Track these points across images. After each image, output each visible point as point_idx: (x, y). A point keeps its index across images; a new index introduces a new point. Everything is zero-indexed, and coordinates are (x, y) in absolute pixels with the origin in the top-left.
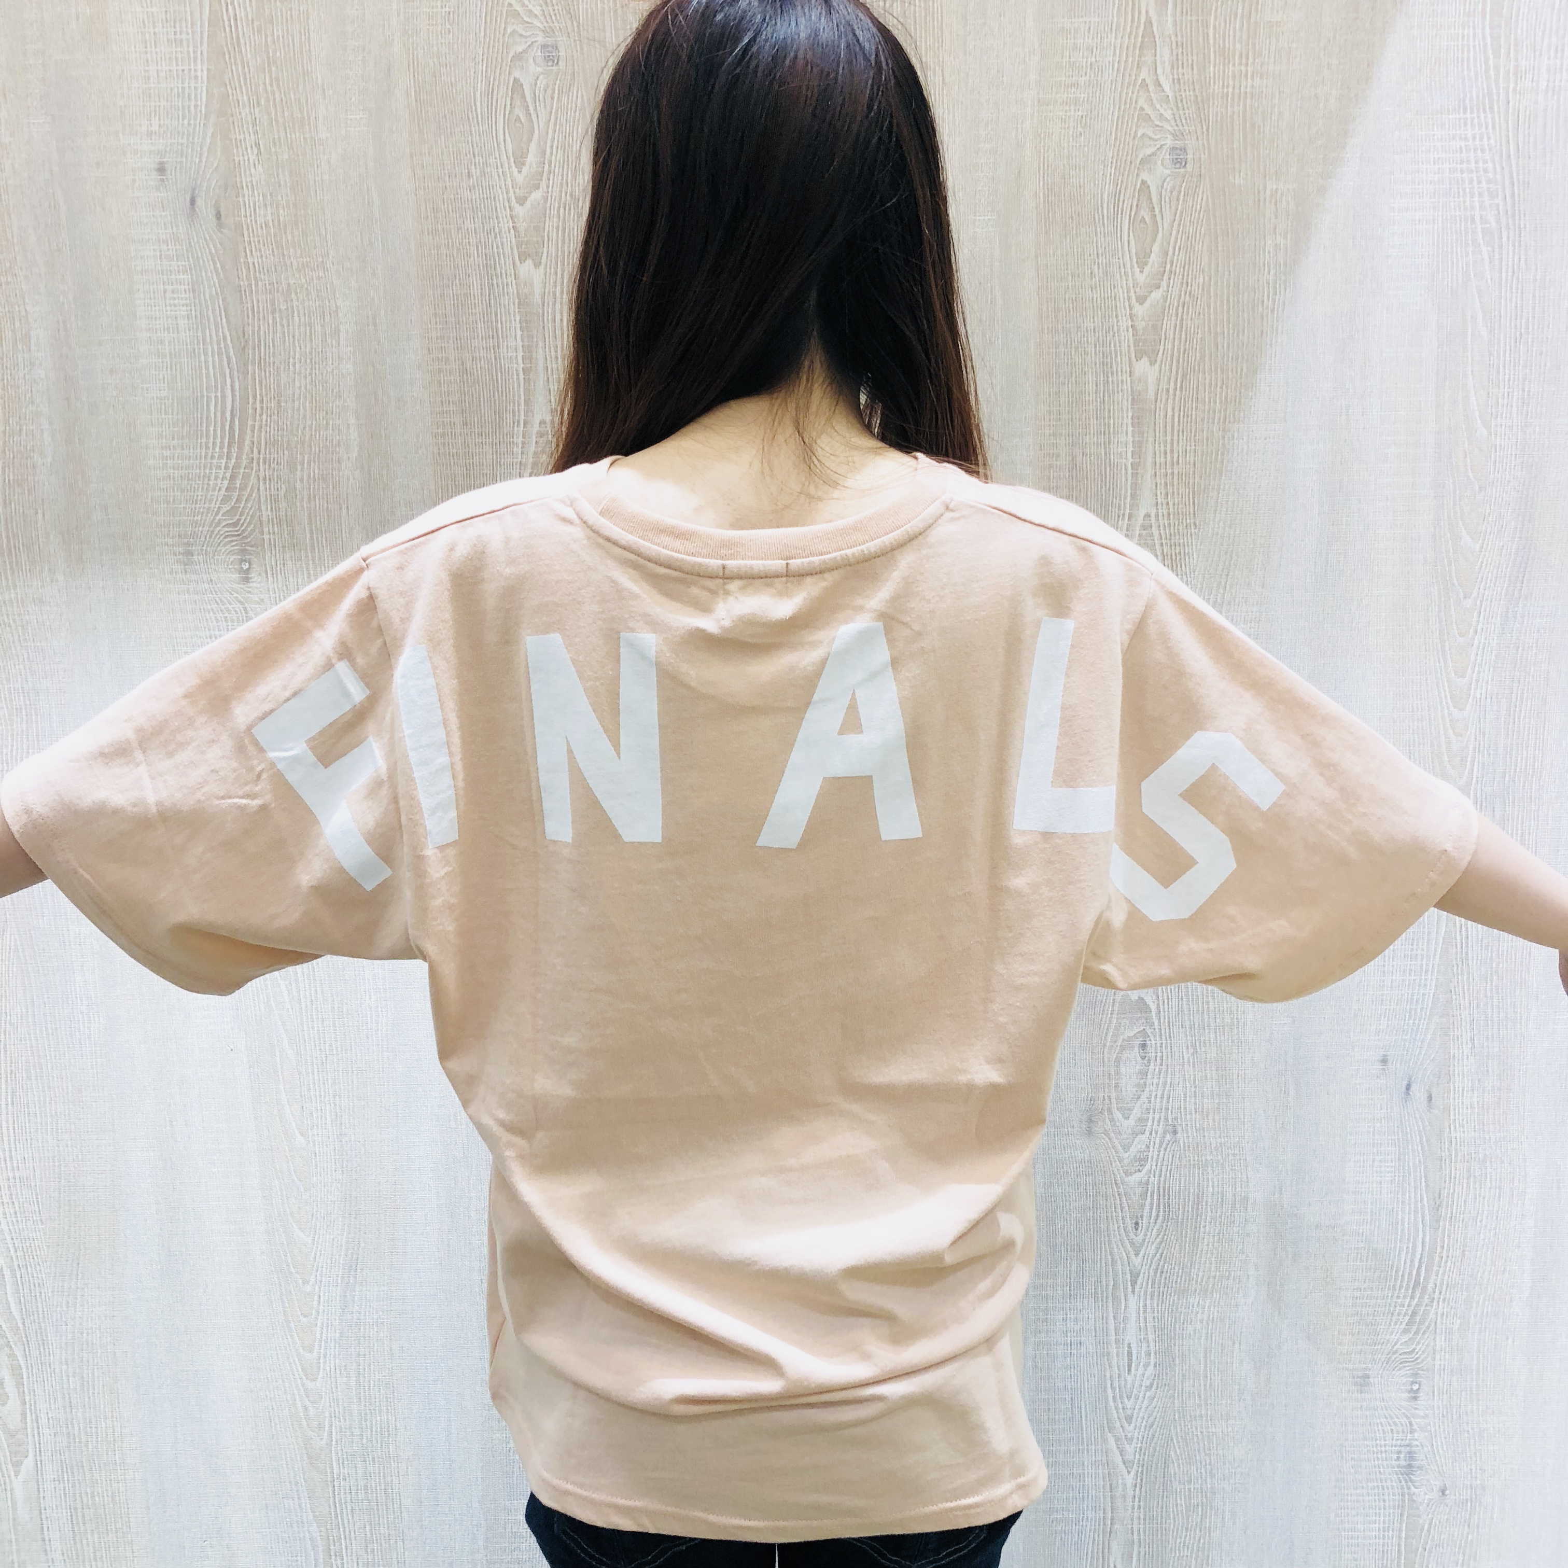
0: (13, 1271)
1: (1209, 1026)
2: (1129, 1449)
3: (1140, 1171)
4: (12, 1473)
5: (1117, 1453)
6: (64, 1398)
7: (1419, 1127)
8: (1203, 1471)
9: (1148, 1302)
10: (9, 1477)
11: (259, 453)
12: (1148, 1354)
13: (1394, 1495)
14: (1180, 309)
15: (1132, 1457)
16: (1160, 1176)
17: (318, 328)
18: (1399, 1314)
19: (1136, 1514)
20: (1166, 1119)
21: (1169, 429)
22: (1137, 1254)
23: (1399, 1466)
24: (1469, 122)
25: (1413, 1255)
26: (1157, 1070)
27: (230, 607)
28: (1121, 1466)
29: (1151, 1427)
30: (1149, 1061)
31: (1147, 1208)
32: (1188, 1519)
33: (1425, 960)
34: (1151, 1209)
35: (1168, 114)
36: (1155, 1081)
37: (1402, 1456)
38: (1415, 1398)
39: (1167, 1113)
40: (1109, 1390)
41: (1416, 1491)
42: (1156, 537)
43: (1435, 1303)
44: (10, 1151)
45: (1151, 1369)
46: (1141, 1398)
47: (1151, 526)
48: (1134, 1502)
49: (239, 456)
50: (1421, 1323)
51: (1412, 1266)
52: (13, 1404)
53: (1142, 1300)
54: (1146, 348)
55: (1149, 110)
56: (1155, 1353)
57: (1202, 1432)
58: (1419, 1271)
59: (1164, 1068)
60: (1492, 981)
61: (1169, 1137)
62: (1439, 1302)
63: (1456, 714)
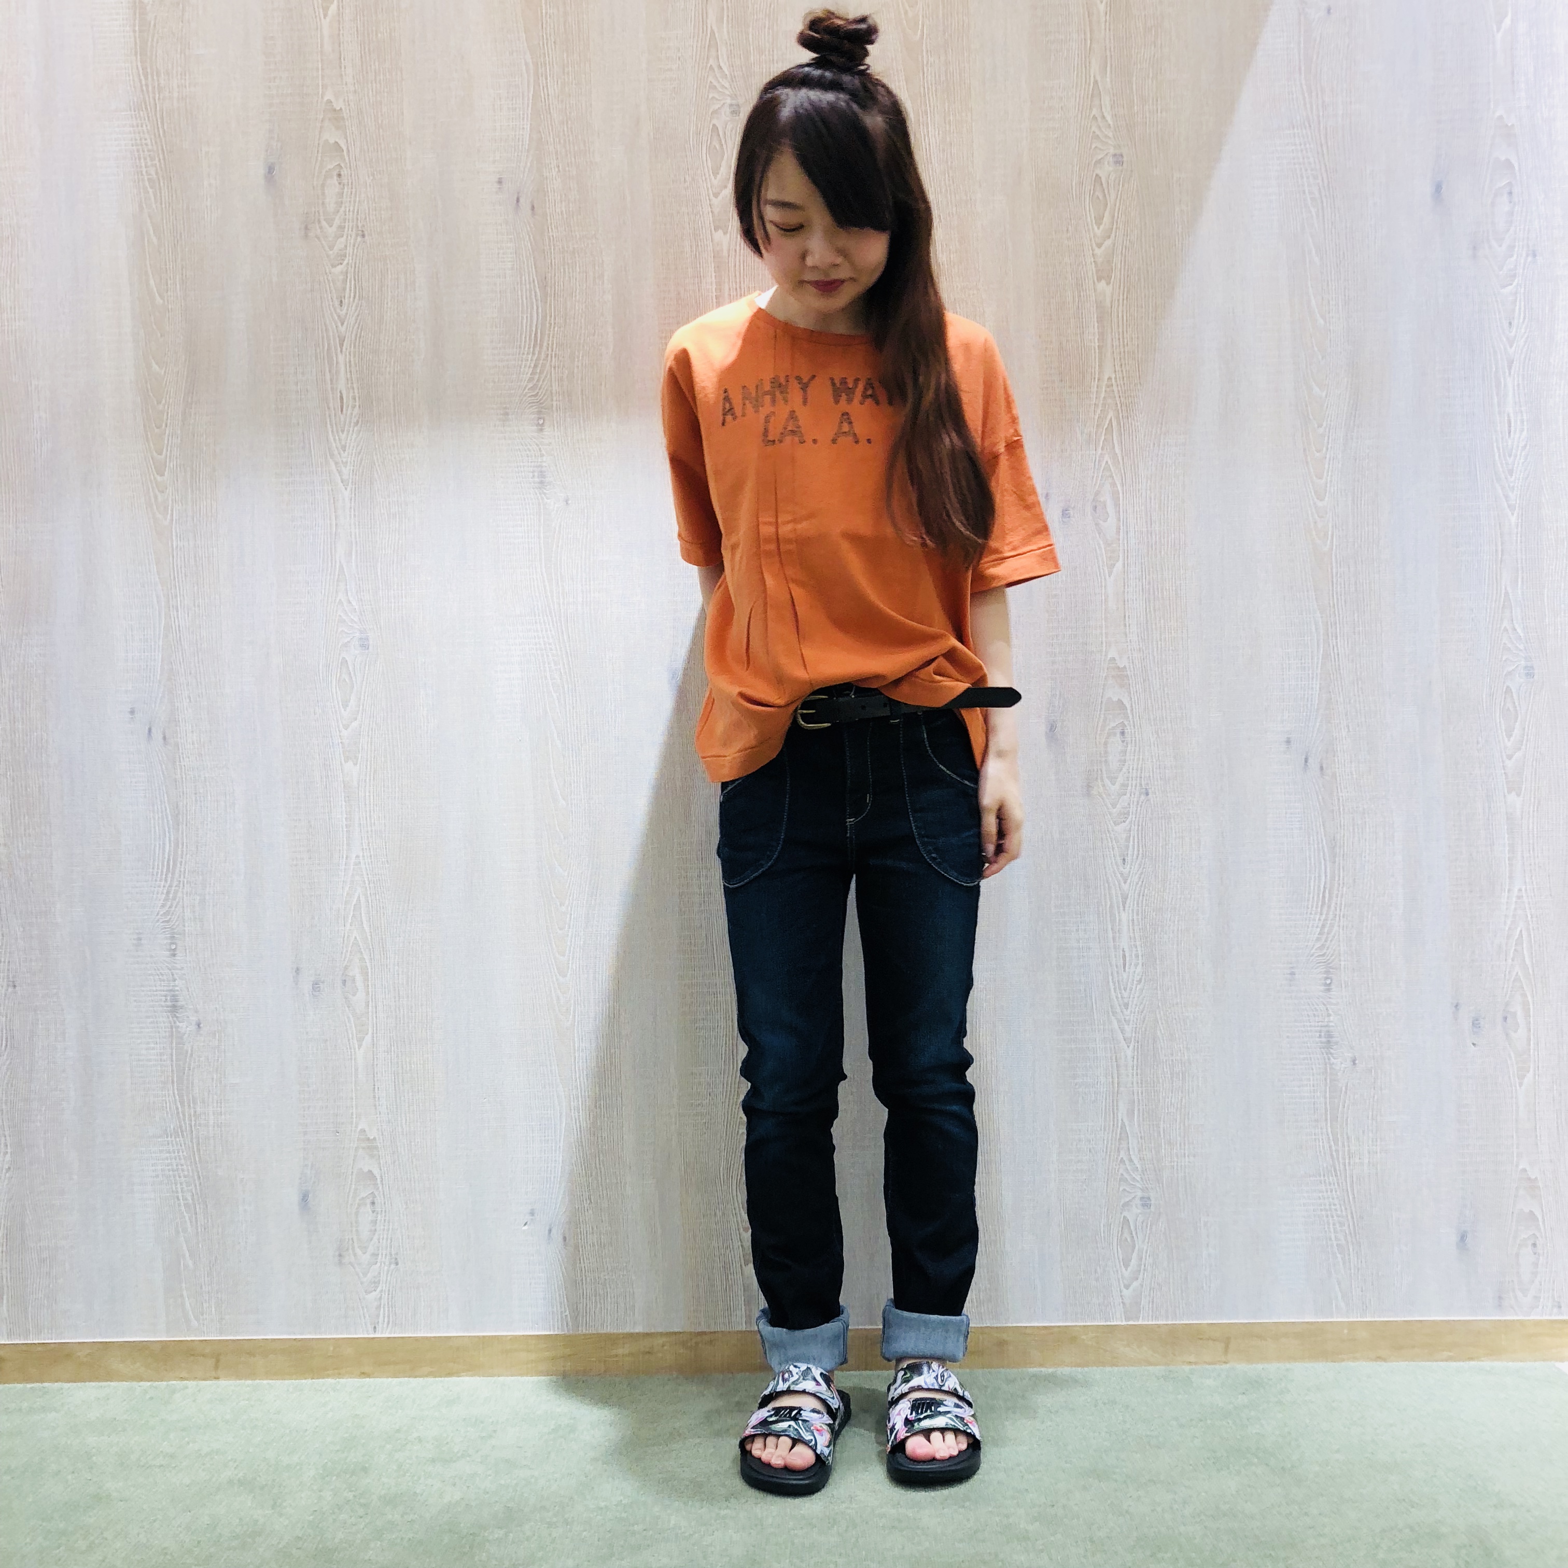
0: (367, 897)
1: (1166, 718)
2: (1128, 1028)
3: (1124, 822)
4: (357, 1046)
5: (1119, 1032)
6: (395, 990)
7: (1315, 789)
8: (1181, 1046)
9: (1136, 917)
10: (355, 1049)
11: (552, 351)
12: (1137, 956)
13: (1319, 1064)
14: (1124, 251)
15: (1130, 1035)
16: (1139, 826)
17: (591, 274)
18: (1313, 926)
19: (1135, 1080)
20: (1141, 785)
21: (1120, 325)
22: (1125, 883)
23: (1321, 1042)
24: (1297, 135)
25: (1319, 883)
26: (1133, 750)
27: (531, 448)
28: (1123, 1041)
29: (1142, 1011)
30: (1127, 744)
31: (1131, 848)
32: (1172, 1084)
33: (1311, 670)
34: (1134, 849)
35: (1110, 135)
36: (1132, 758)
37: (1323, 1034)
38: (1329, 990)
39: (1141, 780)
40: (1111, 984)
41: (1335, 1061)
43: (1337, 919)
45: (1140, 968)
46: (1134, 990)
47: (1112, 385)
48: (1133, 1070)
49: (540, 353)
50: (1328, 934)
51: (1319, 890)
52: (361, 995)
53: (1130, 915)
54: (1104, 274)
55: (1098, 132)
56: (1142, 956)
57: (1178, 1016)
58: (1324, 897)
59: (1137, 749)
60: (1358, 685)
61: (1143, 797)
62: (1340, 918)
63: (1319, 503)
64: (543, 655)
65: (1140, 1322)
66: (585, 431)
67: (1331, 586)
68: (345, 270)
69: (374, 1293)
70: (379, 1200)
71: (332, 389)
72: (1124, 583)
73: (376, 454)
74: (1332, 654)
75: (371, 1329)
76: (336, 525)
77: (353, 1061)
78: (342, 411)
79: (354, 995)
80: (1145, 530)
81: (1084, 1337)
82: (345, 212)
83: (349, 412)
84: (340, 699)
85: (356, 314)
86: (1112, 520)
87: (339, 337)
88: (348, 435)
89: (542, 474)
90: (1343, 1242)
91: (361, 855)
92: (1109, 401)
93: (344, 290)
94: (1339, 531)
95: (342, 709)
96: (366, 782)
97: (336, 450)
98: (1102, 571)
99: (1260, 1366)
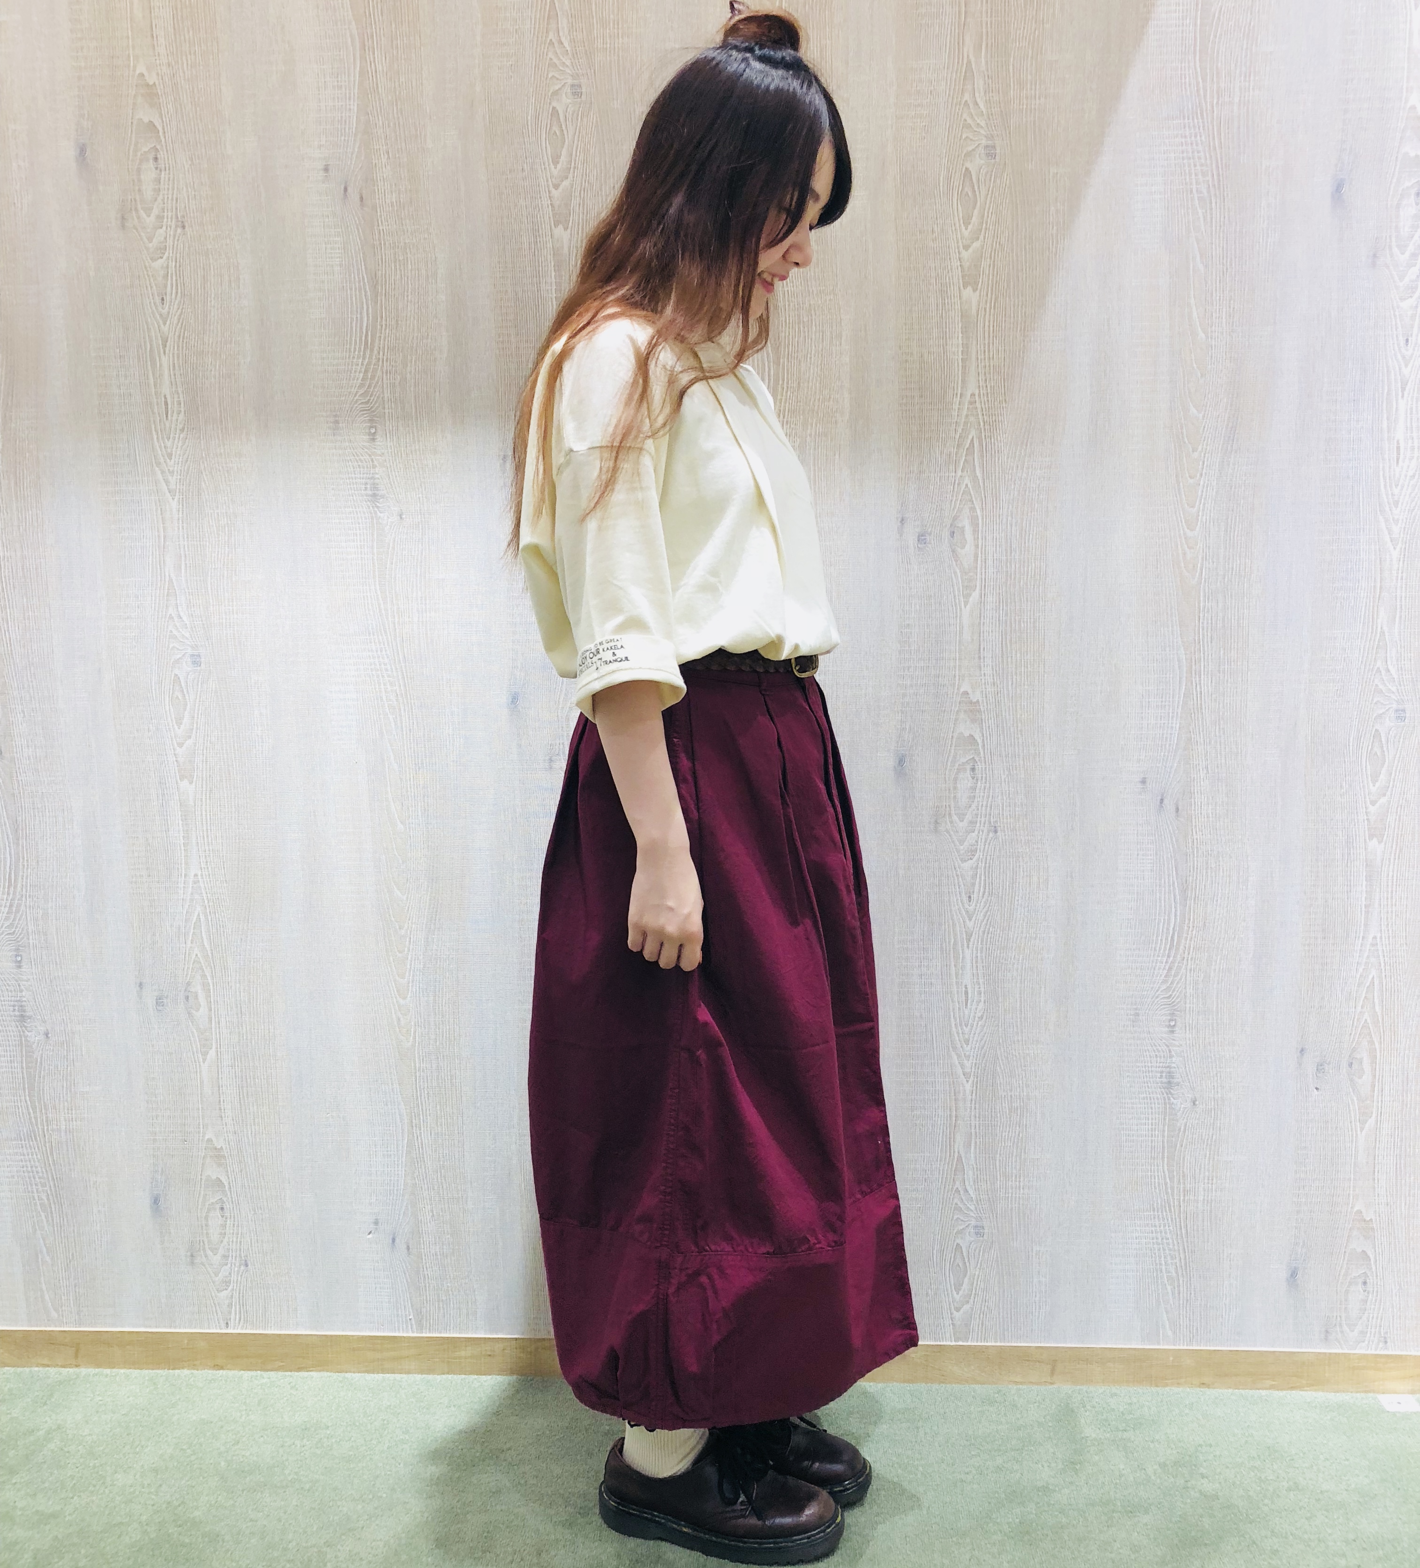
0: (206, 916)
1: (1019, 755)
2: (967, 1064)
3: (971, 859)
4: (201, 1060)
5: (958, 1066)
6: (237, 1007)
7: (1170, 831)
8: (1021, 1082)
9: (979, 954)
10: (199, 1062)
11: (383, 355)
12: (980, 993)
13: (1158, 1104)
14: (993, 253)
15: (969, 1070)
16: (986, 863)
17: (424, 272)
18: (1159, 969)
19: (973, 1113)
20: (989, 823)
21: (987, 335)
22: (970, 920)
23: (1162, 1082)
24: (1187, 125)
25: (1169, 924)
26: (983, 787)
27: (362, 458)
28: (962, 1075)
29: (983, 1048)
30: (977, 780)
31: (977, 885)
32: (1010, 1118)
33: (1171, 709)
34: (980, 886)
35: (983, 123)
36: (982, 794)
37: (1164, 1075)
38: (1172, 1032)
39: (989, 818)
40: (952, 1020)
41: (1175, 1101)
42: (979, 410)
43: (1185, 962)
45: (981, 1005)
46: (975, 1026)
47: (976, 402)
48: (971, 1104)
49: (371, 357)
50: (1175, 976)
51: (1168, 933)
52: (203, 1011)
53: (974, 952)
54: (970, 280)
55: (969, 121)
56: (984, 993)
57: (1019, 1053)
58: (1172, 938)
59: (988, 786)
60: (1219, 725)
61: (991, 835)
62: (1187, 960)
63: (1189, 533)
64: (378, 677)
65: (969, 1343)
66: (419, 441)
67: (1197, 621)
68: (165, 265)
69: (225, 1292)
70: (227, 1206)
71: (156, 392)
72: (980, 614)
73: (203, 462)
74: (1194, 692)
75: (223, 1325)
76: (165, 537)
77: (198, 1074)
79: (197, 1010)
80: (1004, 558)
82: (163, 200)
83: (174, 418)
84: (173, 716)
85: (178, 313)
86: (969, 548)
87: (161, 338)
88: (173, 442)
89: (375, 487)
90: (1174, 1274)
91: (199, 874)
92: (972, 419)
93: (166, 287)
94: (1209, 563)
95: (176, 727)
96: (202, 801)
97: (162, 458)
98: (957, 601)
99: (1084, 1388)
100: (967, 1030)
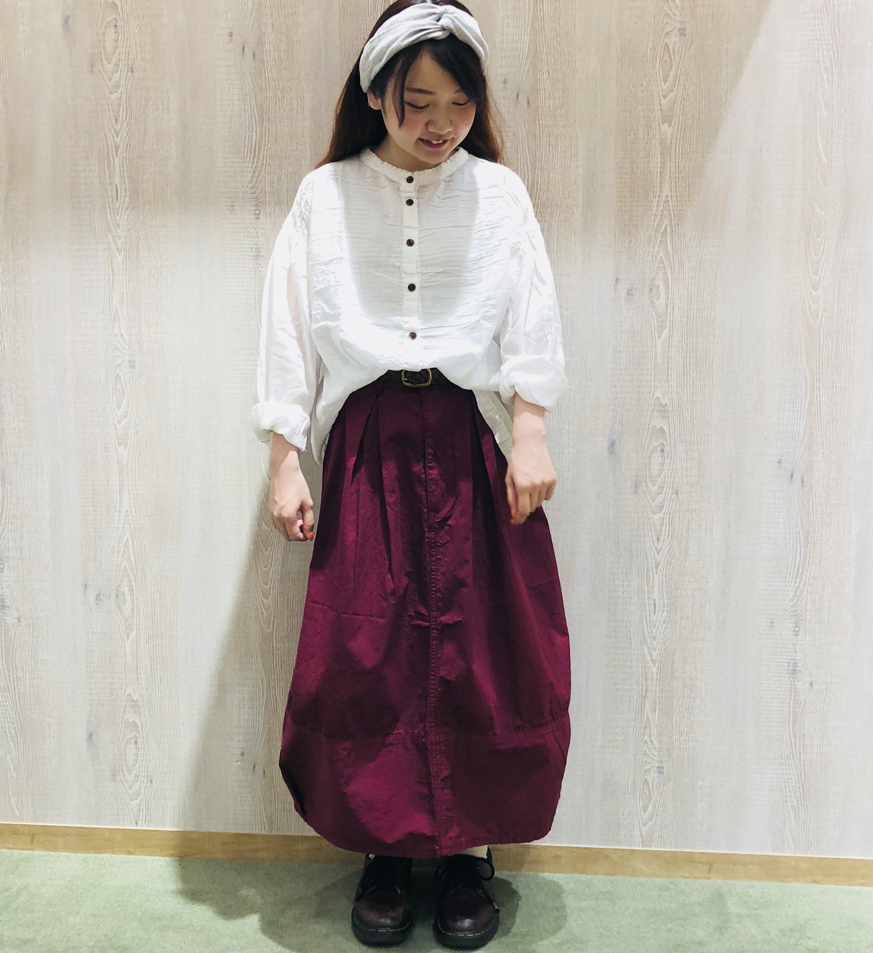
0: (133, 539)
1: (694, 442)
2: (655, 654)
3: (660, 512)
4: (126, 638)
5: (648, 655)
7: (797, 496)
8: (691, 667)
9: (664, 578)
10: (124, 640)
11: (266, 161)
12: (664, 605)
13: (787, 685)
14: (683, 101)
15: (656, 658)
16: (670, 515)
17: (295, 106)
18: (788, 591)
19: (658, 688)
20: (673, 487)
21: (677, 156)
22: (658, 554)
23: (789, 670)
24: (816, 18)
25: (795, 560)
26: (669, 463)
27: (250, 230)
28: (650, 661)
29: (665, 643)
30: (665, 458)
31: (663, 531)
32: (683, 692)
33: (799, 413)
34: (666, 531)
35: (678, 13)
36: (668, 468)
37: (791, 664)
38: (797, 635)
39: (673, 484)
40: (645, 623)
41: (798, 683)
42: (671, 207)
43: (806, 586)
44: (136, 481)
46: (660, 628)
47: (668, 201)
48: (656, 682)
49: (257, 163)
50: (799, 596)
51: (795, 566)
52: (128, 605)
53: (661, 577)
54: (667, 119)
55: (669, 11)
56: (667, 605)
57: (690, 647)
58: (798, 569)
59: (672, 462)
60: (833, 424)
61: (674, 496)
62: (808, 585)
63: (814, 293)
65: (652, 849)
67: (818, 353)
68: (119, 97)
69: (136, 801)
70: (139, 741)
71: (110, 183)
72: (669, 345)
73: (141, 231)
74: (816, 402)
75: (134, 823)
76: (113, 280)
77: (123, 648)
78: (117, 199)
79: (124, 604)
80: (686, 307)
81: (612, 856)
82: (119, 53)
84: (115, 403)
85: (127, 129)
86: (662, 300)
87: (115, 145)
88: (121, 217)
89: (258, 250)
90: (796, 804)
91: (129, 510)
92: (665, 212)
93: (119, 111)
94: (827, 313)
95: (117, 410)
96: (133, 460)
97: (113, 227)
98: (653, 335)
99: (732, 882)
100: (654, 630)
